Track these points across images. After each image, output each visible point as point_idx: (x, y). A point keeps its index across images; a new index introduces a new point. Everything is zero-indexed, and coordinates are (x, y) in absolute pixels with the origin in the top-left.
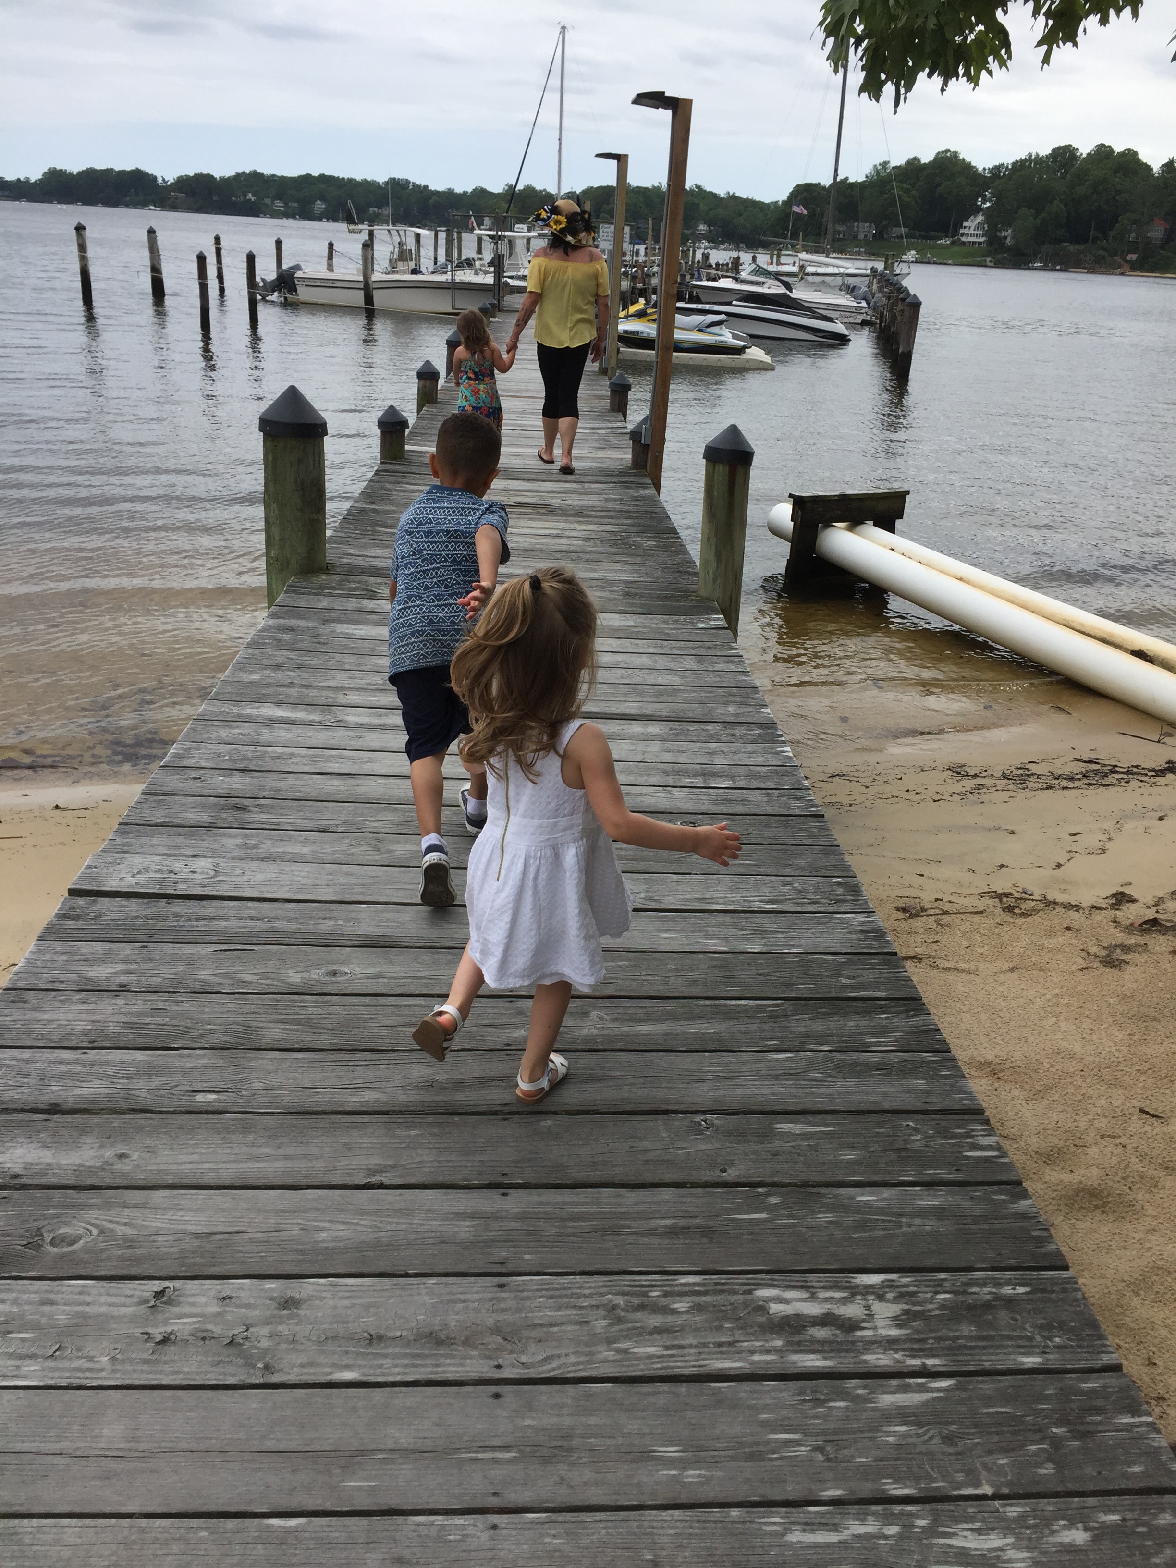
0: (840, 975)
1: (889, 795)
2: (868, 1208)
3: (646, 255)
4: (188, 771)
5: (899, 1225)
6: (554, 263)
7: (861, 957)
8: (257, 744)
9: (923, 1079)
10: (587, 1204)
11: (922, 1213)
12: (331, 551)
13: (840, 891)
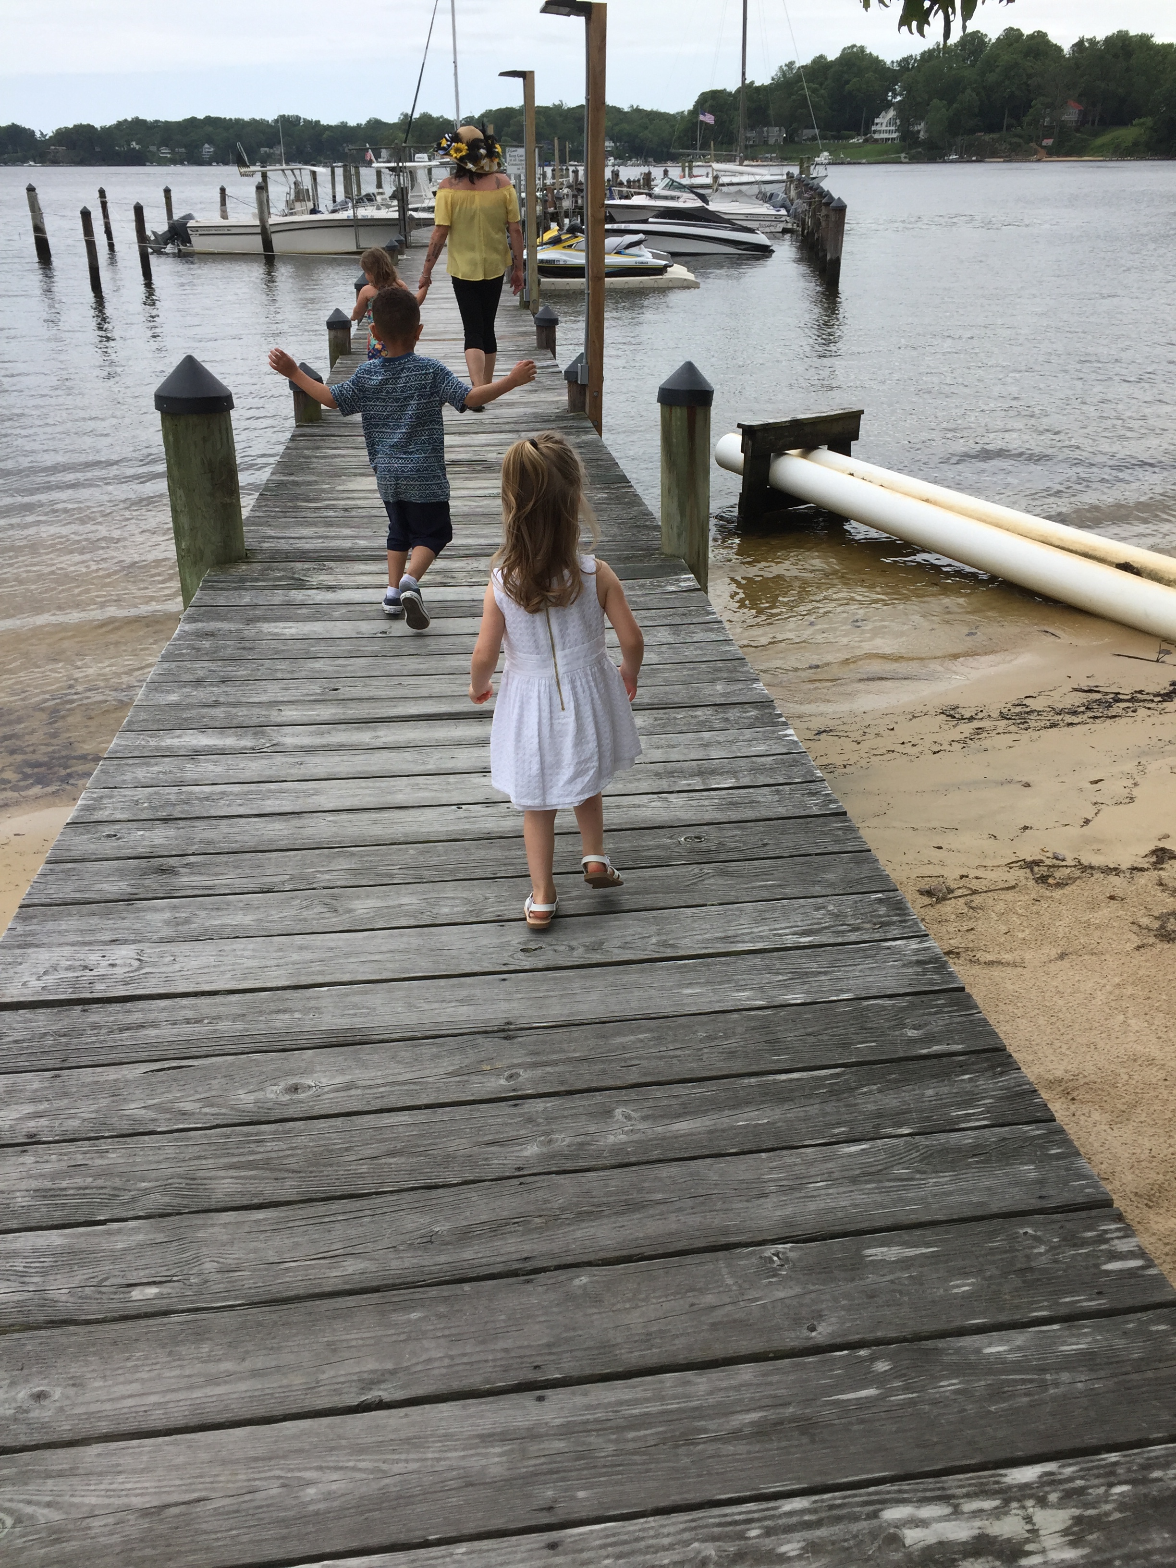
0: (904, 1026)
1: (884, 751)
2: (998, 1366)
3: (554, 177)
4: (101, 827)
5: (1043, 1386)
6: (461, 193)
7: (925, 998)
8: (181, 784)
9: (1033, 1163)
10: (647, 1400)
11: (1069, 1363)
12: (250, 535)
13: (883, 910)
